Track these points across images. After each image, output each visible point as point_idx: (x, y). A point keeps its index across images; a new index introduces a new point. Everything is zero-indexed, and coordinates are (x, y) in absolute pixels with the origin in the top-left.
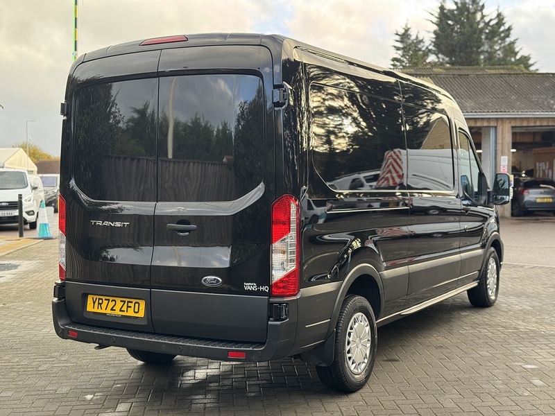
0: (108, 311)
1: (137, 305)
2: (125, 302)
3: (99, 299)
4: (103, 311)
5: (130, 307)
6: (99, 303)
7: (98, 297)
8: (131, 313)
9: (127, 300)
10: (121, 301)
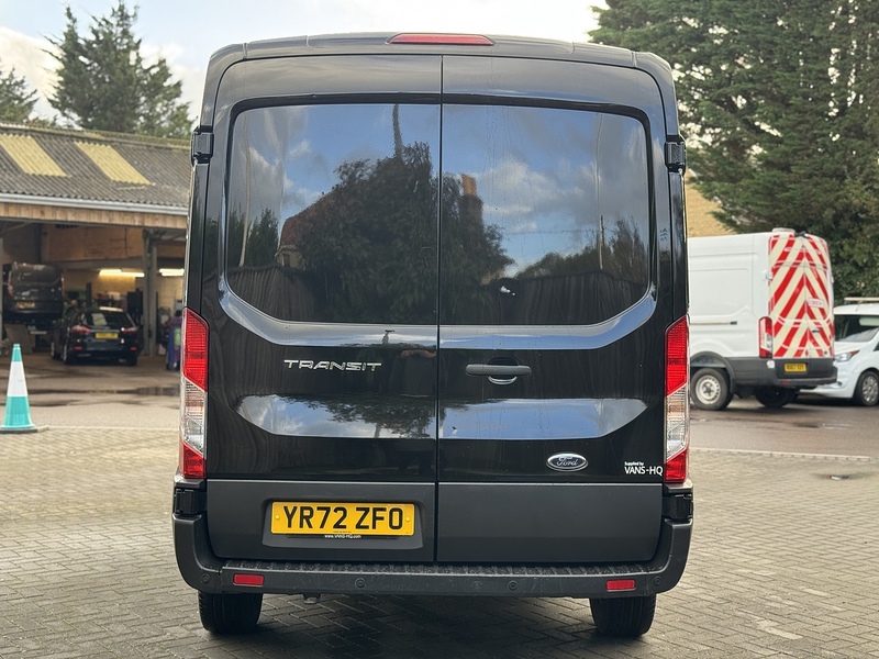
0: (329, 530)
1: (396, 514)
2: (367, 510)
3: (302, 509)
4: (316, 530)
5: (382, 518)
6: (302, 517)
7: (299, 505)
8: (383, 528)
9: (371, 506)
10: (358, 509)
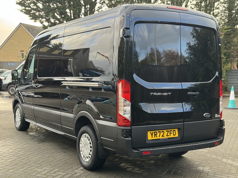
0: (161, 137)
1: (174, 131)
2: (168, 131)
3: (155, 132)
4: (158, 138)
5: (171, 133)
6: (155, 135)
7: (154, 131)
8: (172, 136)
9: (169, 130)
10: (167, 131)
